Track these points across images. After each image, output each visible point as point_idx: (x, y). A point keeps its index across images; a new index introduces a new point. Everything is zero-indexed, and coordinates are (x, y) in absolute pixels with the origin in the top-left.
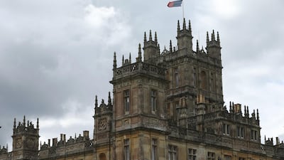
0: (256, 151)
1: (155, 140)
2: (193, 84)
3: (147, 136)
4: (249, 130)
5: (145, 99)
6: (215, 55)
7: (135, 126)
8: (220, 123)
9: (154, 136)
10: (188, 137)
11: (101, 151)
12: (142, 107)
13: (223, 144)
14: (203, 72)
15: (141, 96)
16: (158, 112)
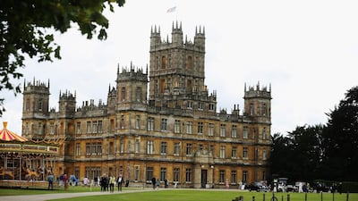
0: (212, 117)
1: (139, 116)
2: (181, 67)
3: (133, 114)
4: (207, 104)
5: (134, 93)
6: (200, 44)
7: (127, 108)
8: (186, 102)
9: (138, 114)
10: (162, 112)
11: (111, 118)
12: (131, 98)
13: (187, 115)
14: (190, 57)
15: (131, 92)
16: (142, 99)
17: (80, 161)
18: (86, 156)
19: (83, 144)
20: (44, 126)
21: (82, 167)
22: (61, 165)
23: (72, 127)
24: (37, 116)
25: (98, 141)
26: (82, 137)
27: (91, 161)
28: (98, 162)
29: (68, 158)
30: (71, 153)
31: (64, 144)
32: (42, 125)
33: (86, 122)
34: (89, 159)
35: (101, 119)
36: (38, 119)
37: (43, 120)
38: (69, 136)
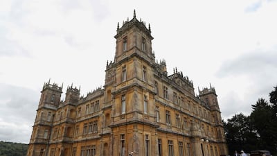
3: (139, 61)
9: (144, 64)
17: (78, 142)
18: (83, 136)
19: (82, 125)
20: (54, 116)
21: (79, 147)
22: (60, 146)
23: (74, 113)
24: (47, 106)
25: (94, 119)
26: (82, 119)
27: (87, 140)
28: (92, 140)
29: (68, 139)
30: (71, 135)
31: (65, 127)
32: (52, 114)
33: (85, 106)
34: (85, 139)
35: (97, 99)
36: (48, 109)
37: (53, 110)
38: (70, 120)
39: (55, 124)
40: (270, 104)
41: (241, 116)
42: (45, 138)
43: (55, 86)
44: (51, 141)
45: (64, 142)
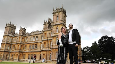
11: (45, 32)
17: (26, 52)
18: (29, 50)
19: (28, 45)
21: (27, 54)
23: (24, 39)
24: (10, 35)
25: (35, 44)
26: (28, 43)
27: (31, 52)
28: (35, 52)
29: (21, 51)
30: (22, 49)
31: (20, 45)
32: (11, 39)
33: (30, 37)
34: (30, 51)
35: (37, 35)
36: (10, 36)
37: (12, 37)
38: (22, 42)
39: (13, 43)
40: (98, 44)
41: (88, 47)
42: (8, 49)
43: (13, 25)
44: (11, 51)
45: (19, 52)
